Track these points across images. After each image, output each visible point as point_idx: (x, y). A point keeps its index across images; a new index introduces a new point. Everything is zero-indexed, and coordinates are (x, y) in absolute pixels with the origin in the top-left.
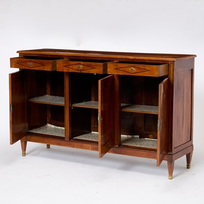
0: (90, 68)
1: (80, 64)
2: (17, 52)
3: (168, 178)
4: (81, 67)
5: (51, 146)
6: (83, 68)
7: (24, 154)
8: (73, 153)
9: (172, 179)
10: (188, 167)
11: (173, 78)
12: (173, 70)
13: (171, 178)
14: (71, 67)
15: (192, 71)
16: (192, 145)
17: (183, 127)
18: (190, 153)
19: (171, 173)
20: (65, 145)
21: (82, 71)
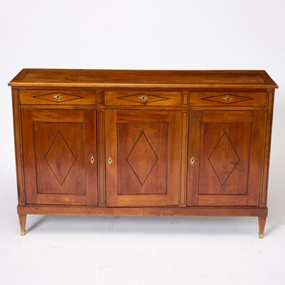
0: (160, 99)
1: (144, 94)
4: (146, 98)
9: (263, 237)
13: (261, 236)
14: (128, 98)
21: (148, 104)
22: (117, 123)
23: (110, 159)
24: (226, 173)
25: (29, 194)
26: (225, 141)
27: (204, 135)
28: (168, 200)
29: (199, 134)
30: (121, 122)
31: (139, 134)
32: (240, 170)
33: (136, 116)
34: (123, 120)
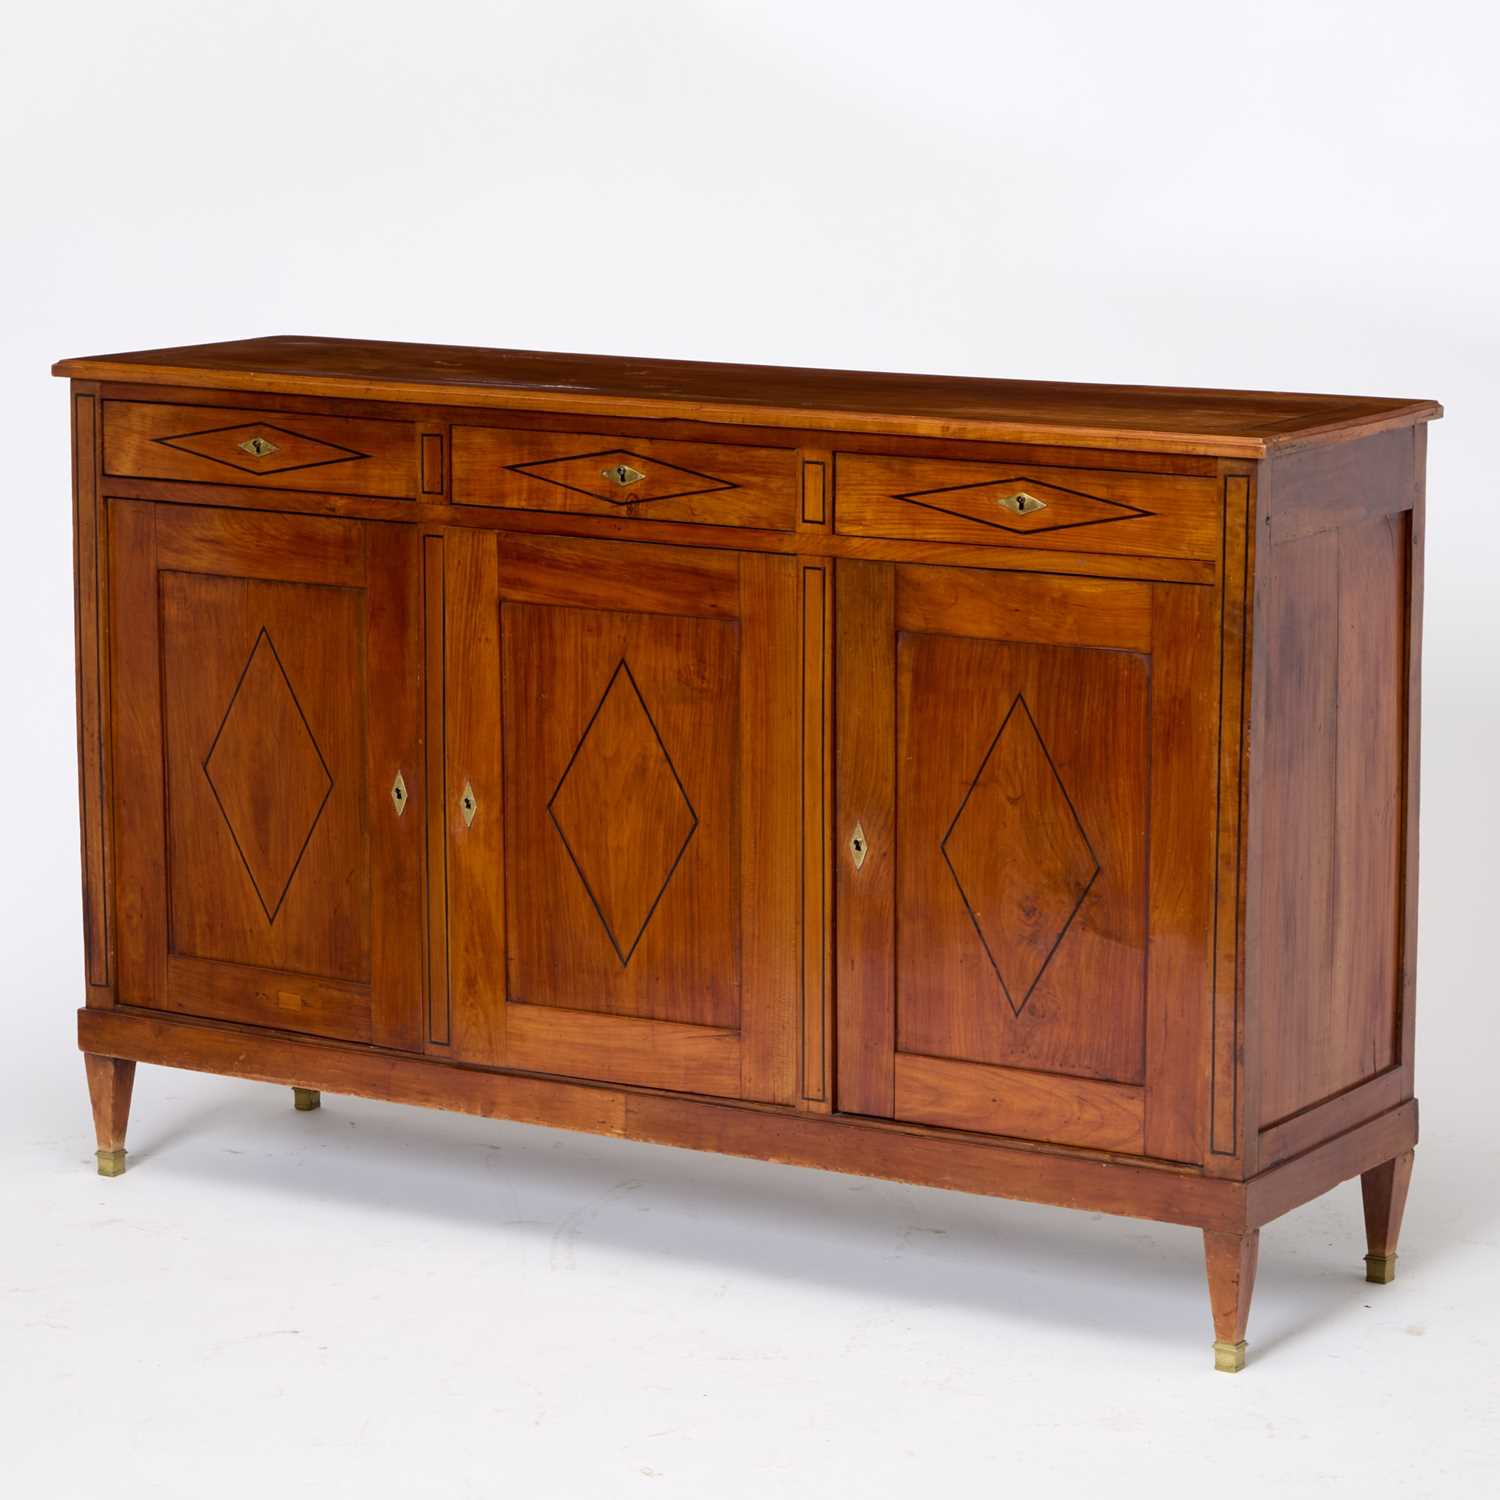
0: (698, 484)
1: (626, 454)
2: (59, 369)
3: (1210, 1358)
4: (636, 474)
5: (327, 1098)
6: (651, 482)
7: (115, 1159)
8: (492, 1156)
9: (1239, 1367)
10: (1377, 1270)
11: (1247, 587)
12: (1248, 527)
13: (1230, 1360)
14: (558, 471)
15: (1407, 530)
16: (1408, 1103)
17: (1330, 962)
18: (1390, 1165)
19: (1230, 1322)
20: (424, 1097)
21: (644, 510)
22: (501, 601)
23: (468, 793)
24: (1033, 940)
25: (134, 950)
26: (1017, 747)
27: (918, 707)
28: (748, 1068)
29: (885, 696)
30: (519, 595)
31: (606, 669)
32: (1107, 934)
33: (589, 568)
34: (526, 585)
